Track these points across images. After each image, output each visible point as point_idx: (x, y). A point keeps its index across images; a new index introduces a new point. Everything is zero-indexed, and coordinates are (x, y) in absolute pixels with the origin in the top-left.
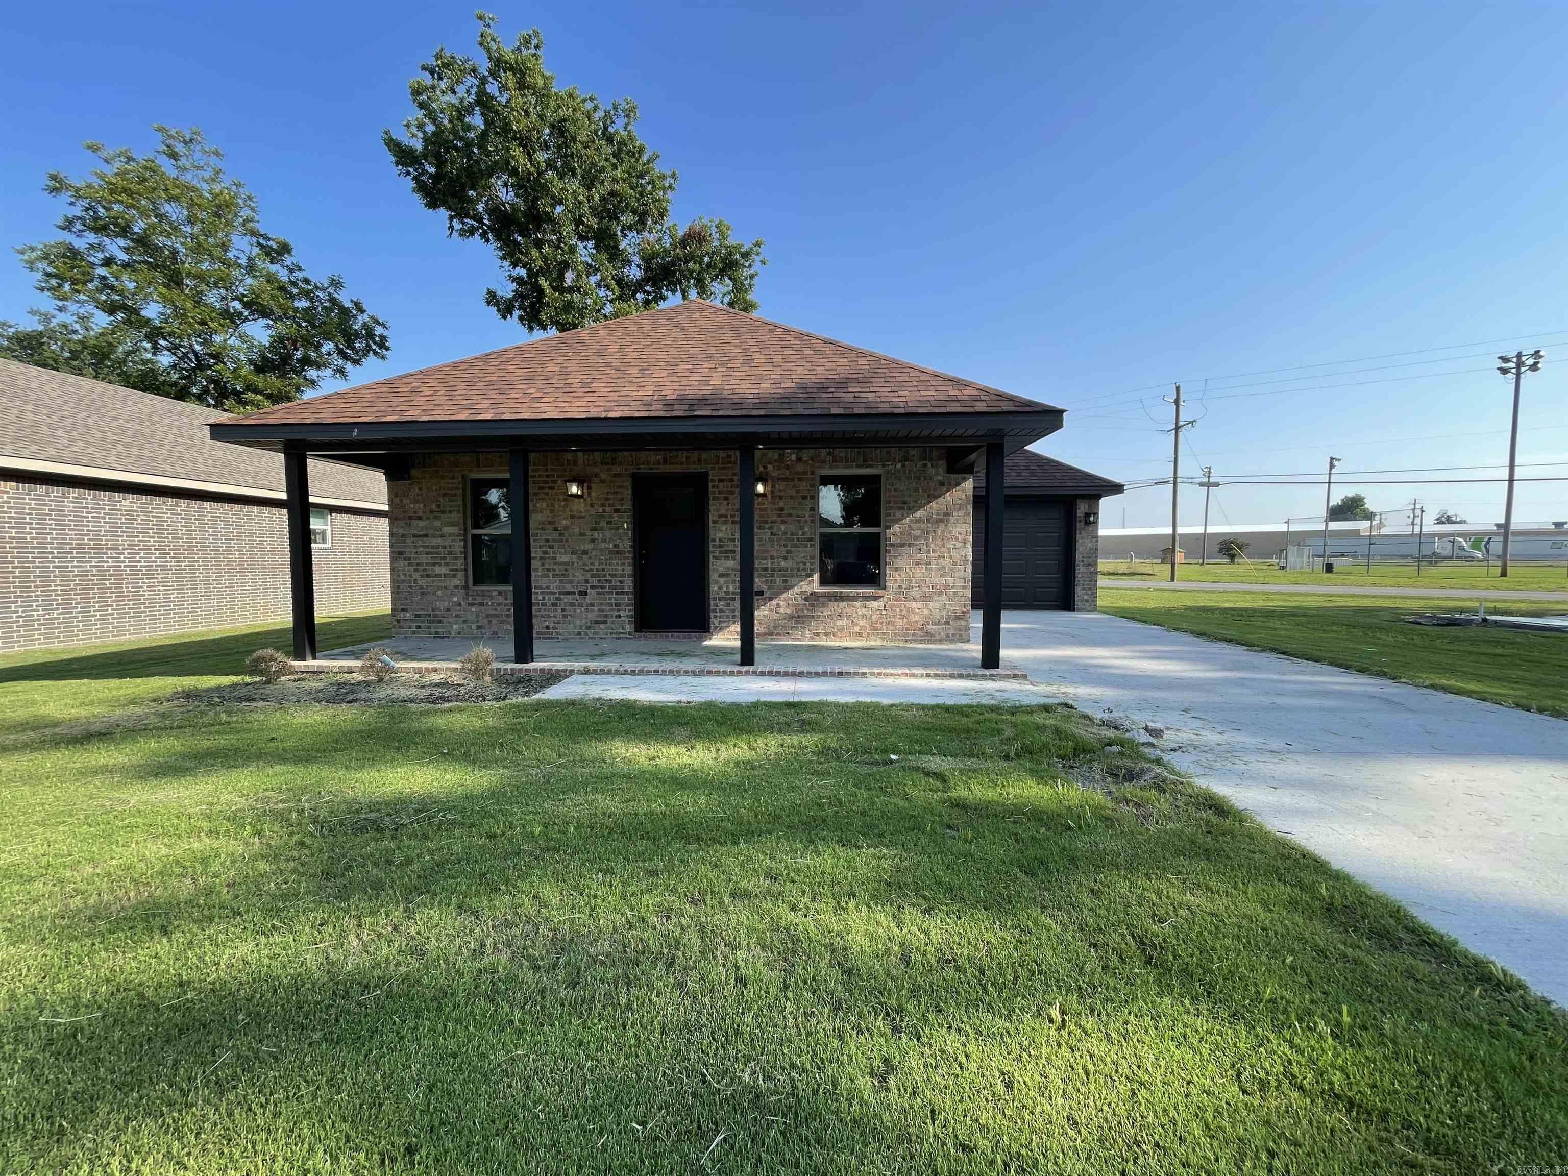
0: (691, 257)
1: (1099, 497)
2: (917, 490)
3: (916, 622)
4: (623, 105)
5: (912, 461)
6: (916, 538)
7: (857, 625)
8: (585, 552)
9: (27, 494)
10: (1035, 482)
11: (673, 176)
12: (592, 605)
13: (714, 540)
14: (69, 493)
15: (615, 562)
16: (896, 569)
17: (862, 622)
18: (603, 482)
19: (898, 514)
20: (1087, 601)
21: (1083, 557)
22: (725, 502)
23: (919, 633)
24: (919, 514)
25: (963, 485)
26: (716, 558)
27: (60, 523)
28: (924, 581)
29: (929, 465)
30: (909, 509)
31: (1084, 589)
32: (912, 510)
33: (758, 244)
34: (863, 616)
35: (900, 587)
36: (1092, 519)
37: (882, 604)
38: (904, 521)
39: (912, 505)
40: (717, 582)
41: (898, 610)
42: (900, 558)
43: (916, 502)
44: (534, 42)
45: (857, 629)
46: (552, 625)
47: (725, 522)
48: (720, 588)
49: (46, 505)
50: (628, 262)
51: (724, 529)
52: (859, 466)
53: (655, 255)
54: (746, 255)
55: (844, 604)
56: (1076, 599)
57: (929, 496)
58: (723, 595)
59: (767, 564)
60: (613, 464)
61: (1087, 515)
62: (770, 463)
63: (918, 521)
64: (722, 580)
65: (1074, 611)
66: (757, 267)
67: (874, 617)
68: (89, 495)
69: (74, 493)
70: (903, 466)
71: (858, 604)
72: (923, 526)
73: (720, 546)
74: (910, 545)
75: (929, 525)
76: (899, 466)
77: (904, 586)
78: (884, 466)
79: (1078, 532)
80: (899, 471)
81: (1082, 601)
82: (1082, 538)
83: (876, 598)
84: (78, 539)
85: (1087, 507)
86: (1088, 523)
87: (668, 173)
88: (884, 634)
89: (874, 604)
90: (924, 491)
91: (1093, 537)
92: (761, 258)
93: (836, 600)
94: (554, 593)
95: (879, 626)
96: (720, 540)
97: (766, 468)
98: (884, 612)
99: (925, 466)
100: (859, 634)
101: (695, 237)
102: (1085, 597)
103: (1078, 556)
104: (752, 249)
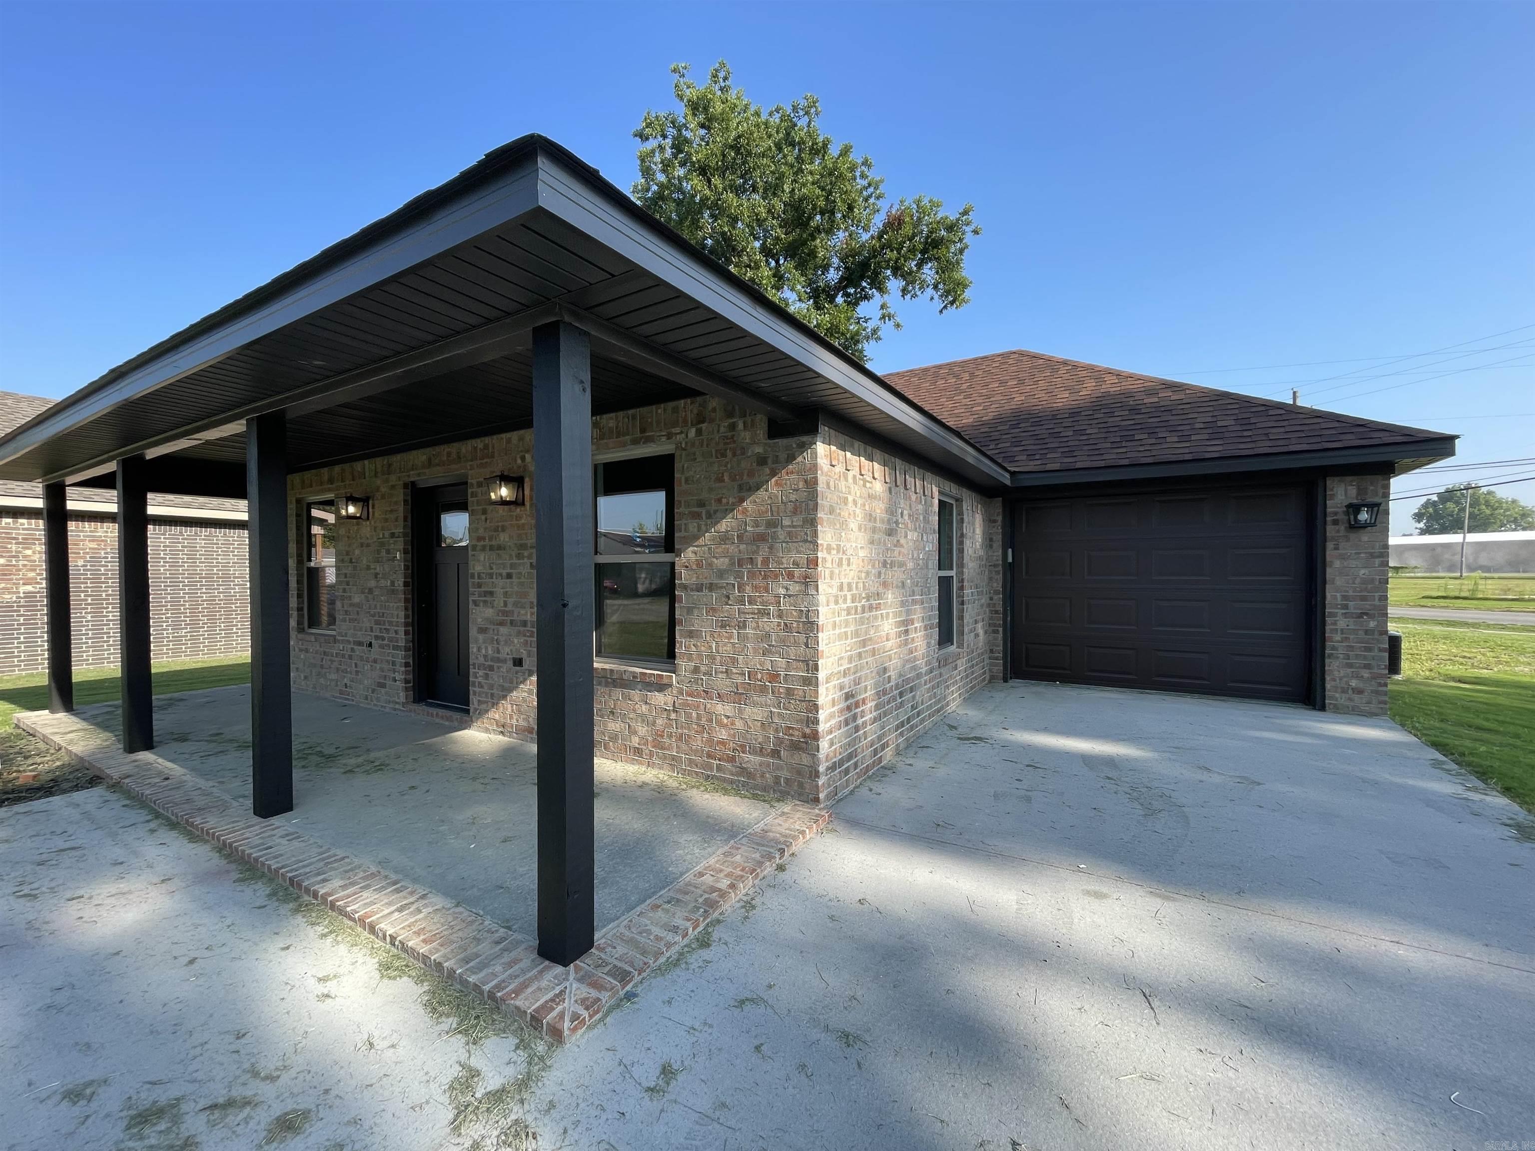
0: (889, 246)
1: (1388, 469)
2: (720, 480)
3: (722, 743)
4: (803, 103)
5: (712, 421)
6: (721, 574)
7: (635, 733)
8: (371, 591)
9: (162, 534)
10: (1215, 449)
11: (865, 163)
12: (375, 661)
13: (473, 576)
14: (201, 532)
15: (391, 605)
16: (691, 634)
17: (642, 730)
18: (383, 497)
19: (692, 526)
20: (1360, 692)
21: (1345, 598)
22: (483, 517)
23: (729, 766)
24: (724, 525)
25: (800, 459)
26: (476, 603)
27: (192, 557)
28: (734, 661)
29: (741, 426)
30: (709, 516)
31: (1350, 666)
32: (714, 517)
33: (965, 213)
34: (643, 718)
35: (696, 670)
36: (1364, 516)
37: (670, 699)
38: (701, 541)
39: (714, 506)
40: (476, 641)
41: (694, 715)
42: (696, 612)
43: (719, 501)
44: (721, 75)
45: (635, 741)
46: (348, 683)
47: (483, 548)
48: (479, 649)
49: (179, 543)
50: (826, 268)
51: (482, 558)
52: (635, 442)
53: (853, 253)
54: (950, 228)
55: (618, 693)
56: (1328, 686)
57: (740, 488)
58: (481, 660)
59: (526, 614)
60: (389, 474)
61: (1355, 509)
62: (528, 451)
63: (724, 538)
64: (481, 637)
65: (1323, 708)
66: (969, 238)
67: (659, 722)
68: (220, 533)
69: (205, 532)
70: (699, 432)
71: (636, 694)
72: (732, 549)
73: (479, 586)
74: (711, 587)
75: (743, 547)
76: (692, 433)
77: (703, 669)
78: (669, 436)
79: (1330, 545)
80: (693, 445)
81: (1344, 691)
82: (1343, 557)
83: (662, 687)
84: (207, 570)
85: (1353, 491)
86: (1356, 527)
87: (860, 161)
88: (673, 758)
89: (659, 699)
90: (733, 479)
91: (1372, 556)
92: (972, 227)
93: (607, 685)
94: (349, 642)
95: (666, 740)
96: (479, 574)
97: (523, 459)
98: (673, 716)
99: (733, 427)
100: (638, 751)
101: (894, 223)
102: (1354, 683)
103: (1332, 595)
104: (958, 220)
